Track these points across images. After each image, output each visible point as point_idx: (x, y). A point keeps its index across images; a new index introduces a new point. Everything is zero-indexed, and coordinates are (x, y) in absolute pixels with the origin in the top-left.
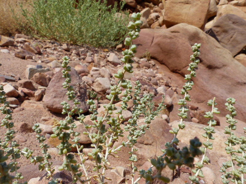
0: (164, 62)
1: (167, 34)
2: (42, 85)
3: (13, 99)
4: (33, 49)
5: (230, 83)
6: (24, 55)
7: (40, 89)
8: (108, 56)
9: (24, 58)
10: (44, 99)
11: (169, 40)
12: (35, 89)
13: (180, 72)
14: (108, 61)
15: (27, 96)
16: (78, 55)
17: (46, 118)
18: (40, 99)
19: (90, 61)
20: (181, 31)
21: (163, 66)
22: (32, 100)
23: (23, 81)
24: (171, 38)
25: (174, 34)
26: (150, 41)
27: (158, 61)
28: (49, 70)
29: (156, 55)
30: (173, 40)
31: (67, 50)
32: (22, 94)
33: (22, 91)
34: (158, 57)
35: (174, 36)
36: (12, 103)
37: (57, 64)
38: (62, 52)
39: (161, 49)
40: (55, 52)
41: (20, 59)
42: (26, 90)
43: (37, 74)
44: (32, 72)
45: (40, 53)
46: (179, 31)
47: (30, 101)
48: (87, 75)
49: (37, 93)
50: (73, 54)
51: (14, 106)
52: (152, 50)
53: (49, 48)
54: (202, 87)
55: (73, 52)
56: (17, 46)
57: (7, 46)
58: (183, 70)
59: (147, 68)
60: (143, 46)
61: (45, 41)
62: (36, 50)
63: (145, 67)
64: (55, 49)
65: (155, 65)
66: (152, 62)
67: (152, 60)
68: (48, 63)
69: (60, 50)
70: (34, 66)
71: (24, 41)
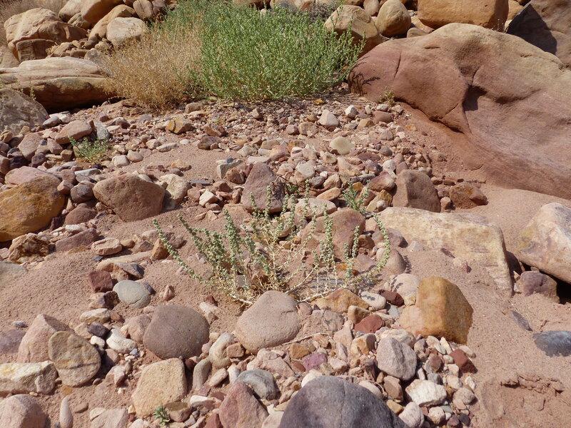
0: (417, 105)
1: (419, 54)
2: (238, 184)
3: (215, 205)
4: (216, 131)
5: (543, 124)
6: (208, 143)
7: (237, 189)
8: (320, 115)
9: (208, 148)
10: (242, 201)
11: (421, 66)
12: (230, 190)
13: (442, 120)
14: (320, 125)
15: (226, 200)
16: (276, 122)
17: (248, 219)
18: (238, 201)
19: (293, 131)
20: (441, 45)
21: (417, 111)
22: (231, 203)
23: (217, 184)
24: (425, 60)
25: (431, 51)
26: (394, 69)
27: (408, 104)
28: (240, 162)
29: (403, 95)
30: (429, 63)
31: (260, 118)
32: (221, 199)
33: (220, 196)
34: (406, 98)
35: (430, 55)
36: (214, 209)
37: (248, 150)
38: (252, 122)
39: (410, 82)
40: (244, 126)
41: (205, 151)
42: (223, 194)
43: (229, 172)
44: (224, 169)
45: (225, 134)
46: (438, 45)
47: (230, 204)
48: (286, 160)
49: (234, 194)
50: (268, 124)
51: (217, 212)
52: (396, 86)
53: (234, 120)
54: (478, 144)
55: (268, 119)
56: (194, 128)
57: (184, 132)
58: (447, 118)
59: (384, 123)
60: (382, 79)
61: (226, 107)
62: (219, 130)
63: (380, 123)
64: (243, 121)
65: (402, 112)
66: (398, 108)
67: (398, 103)
68: (238, 150)
69: (249, 120)
70: (224, 161)
71: (200, 115)
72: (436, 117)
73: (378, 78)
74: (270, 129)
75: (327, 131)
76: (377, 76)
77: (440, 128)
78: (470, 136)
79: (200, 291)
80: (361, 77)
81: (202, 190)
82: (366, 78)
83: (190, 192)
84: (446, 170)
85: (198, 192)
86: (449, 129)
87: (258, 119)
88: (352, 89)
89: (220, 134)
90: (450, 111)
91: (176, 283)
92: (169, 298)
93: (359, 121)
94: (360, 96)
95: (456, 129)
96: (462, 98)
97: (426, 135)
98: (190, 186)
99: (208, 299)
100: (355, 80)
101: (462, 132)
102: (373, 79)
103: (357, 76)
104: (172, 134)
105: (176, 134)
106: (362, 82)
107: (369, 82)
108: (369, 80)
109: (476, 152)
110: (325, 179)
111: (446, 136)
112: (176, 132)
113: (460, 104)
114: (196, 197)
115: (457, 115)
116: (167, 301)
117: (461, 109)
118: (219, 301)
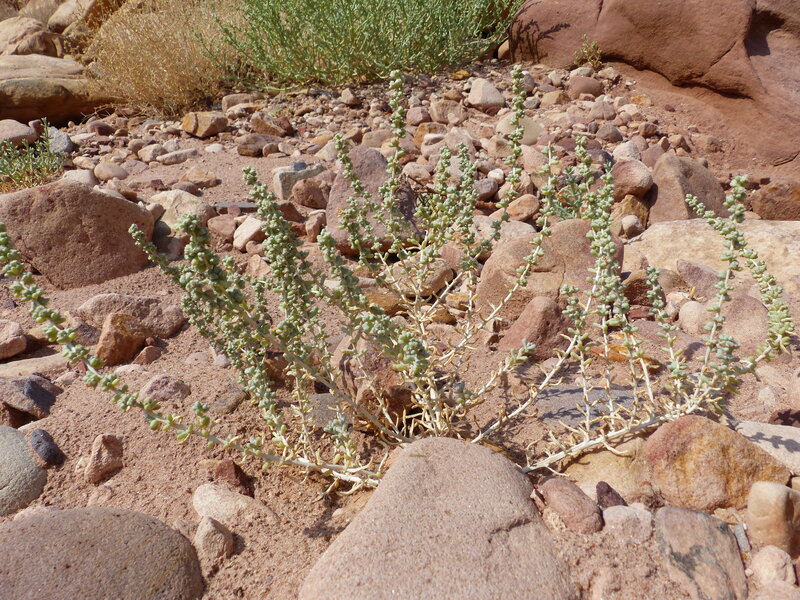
0: (647, 60)
2: (316, 207)
4: (273, 126)
7: (314, 215)
8: (468, 91)
9: (259, 154)
13: (702, 80)
14: (470, 106)
16: (385, 109)
19: (420, 117)
21: (646, 74)
26: (595, 6)
27: (628, 63)
28: (322, 169)
29: (618, 47)
31: (356, 104)
38: (342, 113)
39: (631, 20)
40: (327, 119)
43: (299, 184)
44: (287, 181)
45: (291, 132)
48: (415, 160)
49: (309, 225)
50: (371, 112)
52: (602, 33)
53: (308, 111)
54: (784, 111)
55: (372, 105)
56: (235, 129)
57: (215, 135)
58: (713, 73)
59: (591, 95)
60: (574, 26)
61: (294, 96)
62: (280, 125)
63: (583, 95)
64: (324, 112)
65: (618, 78)
66: (610, 71)
67: (608, 64)
68: (316, 151)
69: (336, 109)
70: (288, 167)
71: (246, 110)
72: (690, 77)
73: (566, 26)
74: (376, 120)
75: (485, 116)
76: (564, 21)
77: (698, 96)
78: (767, 100)
79: (200, 449)
80: (533, 28)
81: (239, 219)
82: (544, 28)
83: (214, 223)
84: (727, 166)
85: (232, 223)
86: (717, 96)
87: (352, 106)
88: (518, 55)
89: (282, 131)
90: (719, 58)
91: (129, 428)
92: (102, 475)
93: (541, 96)
94: (534, 63)
95: (733, 93)
96: (742, 31)
97: (674, 111)
98: (213, 212)
99: (221, 471)
100: (524, 36)
101: (746, 97)
102: (557, 28)
103: (527, 27)
104: (192, 140)
105: (200, 138)
106: (536, 36)
107: (550, 35)
108: (549, 32)
109: (782, 128)
110: (499, 184)
111: (711, 108)
112: (200, 134)
113: (740, 41)
114: (227, 231)
115: (737, 64)
116: (97, 484)
117: (743, 51)
118: (258, 474)
